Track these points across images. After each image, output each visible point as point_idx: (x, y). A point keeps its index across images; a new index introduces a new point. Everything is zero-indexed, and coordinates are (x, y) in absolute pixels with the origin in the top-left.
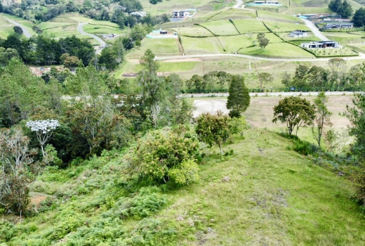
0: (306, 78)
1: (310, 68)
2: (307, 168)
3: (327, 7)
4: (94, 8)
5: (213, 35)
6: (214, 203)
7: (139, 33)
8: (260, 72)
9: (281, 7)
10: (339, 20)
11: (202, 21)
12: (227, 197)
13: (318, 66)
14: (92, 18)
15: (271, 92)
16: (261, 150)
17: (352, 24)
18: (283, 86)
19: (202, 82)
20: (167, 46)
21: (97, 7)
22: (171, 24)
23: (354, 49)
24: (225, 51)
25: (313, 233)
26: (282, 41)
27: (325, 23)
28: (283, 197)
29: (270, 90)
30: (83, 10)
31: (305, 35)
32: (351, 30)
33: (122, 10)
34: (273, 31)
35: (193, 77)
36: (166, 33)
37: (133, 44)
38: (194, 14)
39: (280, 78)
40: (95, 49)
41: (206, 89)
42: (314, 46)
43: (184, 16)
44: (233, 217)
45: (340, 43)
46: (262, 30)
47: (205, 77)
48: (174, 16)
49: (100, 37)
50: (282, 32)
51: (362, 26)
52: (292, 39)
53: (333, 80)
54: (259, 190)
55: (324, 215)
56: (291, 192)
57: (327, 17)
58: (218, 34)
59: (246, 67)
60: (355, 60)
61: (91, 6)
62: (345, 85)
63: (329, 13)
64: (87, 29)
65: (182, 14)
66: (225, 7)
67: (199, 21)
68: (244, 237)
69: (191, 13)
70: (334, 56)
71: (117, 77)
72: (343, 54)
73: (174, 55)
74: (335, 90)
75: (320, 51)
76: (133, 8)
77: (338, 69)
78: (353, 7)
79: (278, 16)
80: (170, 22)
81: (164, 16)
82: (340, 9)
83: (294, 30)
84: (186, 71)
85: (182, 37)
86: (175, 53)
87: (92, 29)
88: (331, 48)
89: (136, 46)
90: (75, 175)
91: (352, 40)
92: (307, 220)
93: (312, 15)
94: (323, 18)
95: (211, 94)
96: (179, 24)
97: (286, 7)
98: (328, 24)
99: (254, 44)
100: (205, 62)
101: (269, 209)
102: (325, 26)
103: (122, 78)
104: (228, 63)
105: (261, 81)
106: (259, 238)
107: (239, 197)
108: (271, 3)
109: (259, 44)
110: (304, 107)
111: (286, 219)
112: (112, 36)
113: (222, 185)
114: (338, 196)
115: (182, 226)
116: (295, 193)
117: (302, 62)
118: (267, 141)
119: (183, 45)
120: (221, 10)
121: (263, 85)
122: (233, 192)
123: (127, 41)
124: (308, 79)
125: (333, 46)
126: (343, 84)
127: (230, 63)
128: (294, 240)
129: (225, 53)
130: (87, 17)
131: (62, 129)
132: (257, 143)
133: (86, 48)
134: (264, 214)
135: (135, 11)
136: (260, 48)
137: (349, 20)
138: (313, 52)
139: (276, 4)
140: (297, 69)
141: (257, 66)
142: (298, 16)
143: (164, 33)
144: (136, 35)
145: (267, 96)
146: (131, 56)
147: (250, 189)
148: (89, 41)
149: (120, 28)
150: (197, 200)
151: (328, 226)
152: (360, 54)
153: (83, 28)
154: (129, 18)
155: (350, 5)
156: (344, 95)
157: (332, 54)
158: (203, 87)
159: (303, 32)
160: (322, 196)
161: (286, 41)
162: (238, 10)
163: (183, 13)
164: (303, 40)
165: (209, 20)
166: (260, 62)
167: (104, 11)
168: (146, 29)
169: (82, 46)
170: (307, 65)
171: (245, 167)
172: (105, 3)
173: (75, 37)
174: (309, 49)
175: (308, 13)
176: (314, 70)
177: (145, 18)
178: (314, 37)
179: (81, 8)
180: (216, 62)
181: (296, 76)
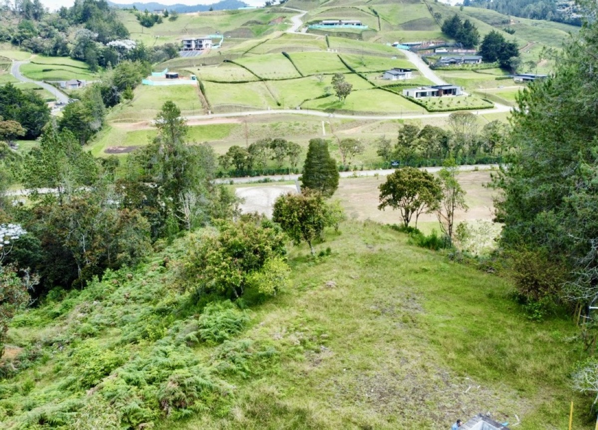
0: (415, 146)
1: (422, 128)
2: (442, 264)
3: (440, 31)
4: (39, 34)
5: (258, 79)
6: (322, 316)
7: (128, 77)
8: (342, 138)
9: (365, 31)
10: (460, 51)
11: (237, 56)
12: (338, 308)
13: (433, 125)
14: (36, 51)
15: (362, 170)
16: (370, 248)
17: (480, 58)
18: (380, 159)
19: (246, 158)
20: (181, 99)
21: (43, 34)
22: (181, 61)
23: (486, 98)
24: (279, 105)
25: (464, 341)
26: (373, 87)
27: (438, 57)
28: (416, 301)
29: (359, 167)
30: (19, 37)
31: (409, 76)
32: (479, 67)
33: (91, 38)
34: (357, 70)
35: (231, 149)
36: (176, 77)
37: (118, 97)
38: (220, 43)
39: (374, 147)
40: (49, 107)
41: (253, 169)
42: (423, 94)
43: (204, 47)
44: (353, 330)
45: (463, 88)
46: (339, 70)
47: (251, 149)
48: (186, 47)
49: (54, 86)
50: (370, 72)
51: (496, 60)
52: (388, 83)
53: (458, 147)
54: (381, 296)
55: (476, 319)
56: (426, 295)
57: (440, 47)
58: (266, 77)
59: (318, 130)
60: (487, 115)
61: (33, 31)
62: (477, 153)
63: (442, 39)
64: (29, 73)
65: (199, 43)
66: (272, 31)
67: (231, 56)
68: (373, 352)
69: (215, 42)
70: (457, 110)
71: (96, 155)
72: (471, 106)
73: (194, 114)
74: (462, 164)
75: (434, 101)
76: (111, 34)
77: (465, 129)
78: (479, 30)
79: (363, 46)
80: (180, 58)
81: (167, 48)
82: (461, 33)
83: (390, 69)
84: (216, 140)
85: (204, 83)
86: (195, 111)
87: (39, 72)
88: (451, 96)
89: (125, 101)
90: (62, 314)
91: (482, 82)
92: (454, 326)
93: (416, 43)
94: (434, 49)
95: (262, 178)
96: (196, 60)
97: (375, 31)
98: (442, 58)
99: (328, 92)
100: (248, 124)
101: (400, 317)
102: (438, 61)
103: (106, 156)
104: (288, 125)
105: (344, 152)
106: (394, 352)
107: (355, 306)
108: (350, 24)
109: (335, 93)
110: (426, 183)
111: (426, 328)
112: (77, 83)
113: (327, 292)
114: (490, 296)
115: (284, 345)
116: (432, 296)
117: (407, 120)
118: (377, 235)
119: (208, 96)
120: (268, 37)
121: (348, 160)
122: (345, 301)
123: (107, 92)
124: (419, 146)
125: (454, 93)
126: (474, 152)
127: (290, 126)
128: (441, 350)
129: (280, 109)
130: (26, 51)
131: (26, 240)
132: (363, 238)
133: (33, 106)
134: (394, 324)
135: (115, 40)
136: (338, 98)
137: (475, 51)
138: (424, 103)
139: (358, 27)
140: (400, 132)
141: (335, 128)
142: (394, 46)
143: (172, 77)
144: (123, 80)
145: (356, 177)
146: (118, 118)
147: (368, 296)
148: (38, 92)
149: (89, 69)
150: (295, 313)
151: (484, 331)
152: (496, 104)
153: (21, 70)
154: (105, 52)
155: (476, 27)
156: (476, 170)
157: (453, 107)
158: (249, 167)
159: (405, 71)
160: (469, 296)
161: (378, 86)
162: (296, 36)
163: (201, 42)
164: (405, 85)
165: (247, 54)
166: (339, 122)
167: (59, 41)
168: (141, 71)
169: (26, 102)
170: (415, 124)
171: (354, 269)
172: (58, 25)
173: (11, 86)
174: (416, 99)
175: (410, 40)
176: (427, 131)
177: (135, 51)
178: (423, 79)
179: (15, 34)
180: (267, 124)
181: (399, 143)
